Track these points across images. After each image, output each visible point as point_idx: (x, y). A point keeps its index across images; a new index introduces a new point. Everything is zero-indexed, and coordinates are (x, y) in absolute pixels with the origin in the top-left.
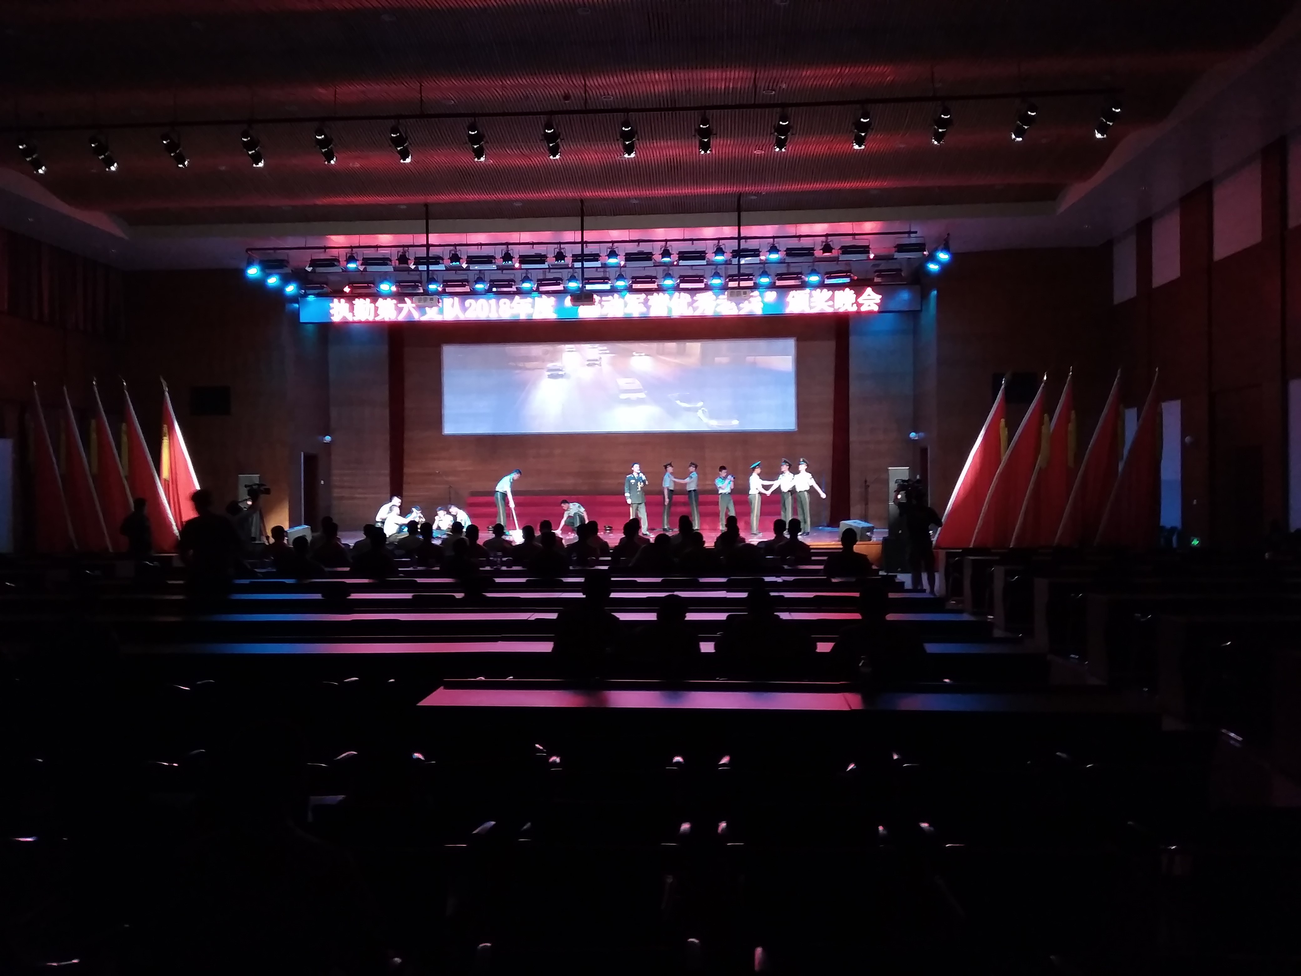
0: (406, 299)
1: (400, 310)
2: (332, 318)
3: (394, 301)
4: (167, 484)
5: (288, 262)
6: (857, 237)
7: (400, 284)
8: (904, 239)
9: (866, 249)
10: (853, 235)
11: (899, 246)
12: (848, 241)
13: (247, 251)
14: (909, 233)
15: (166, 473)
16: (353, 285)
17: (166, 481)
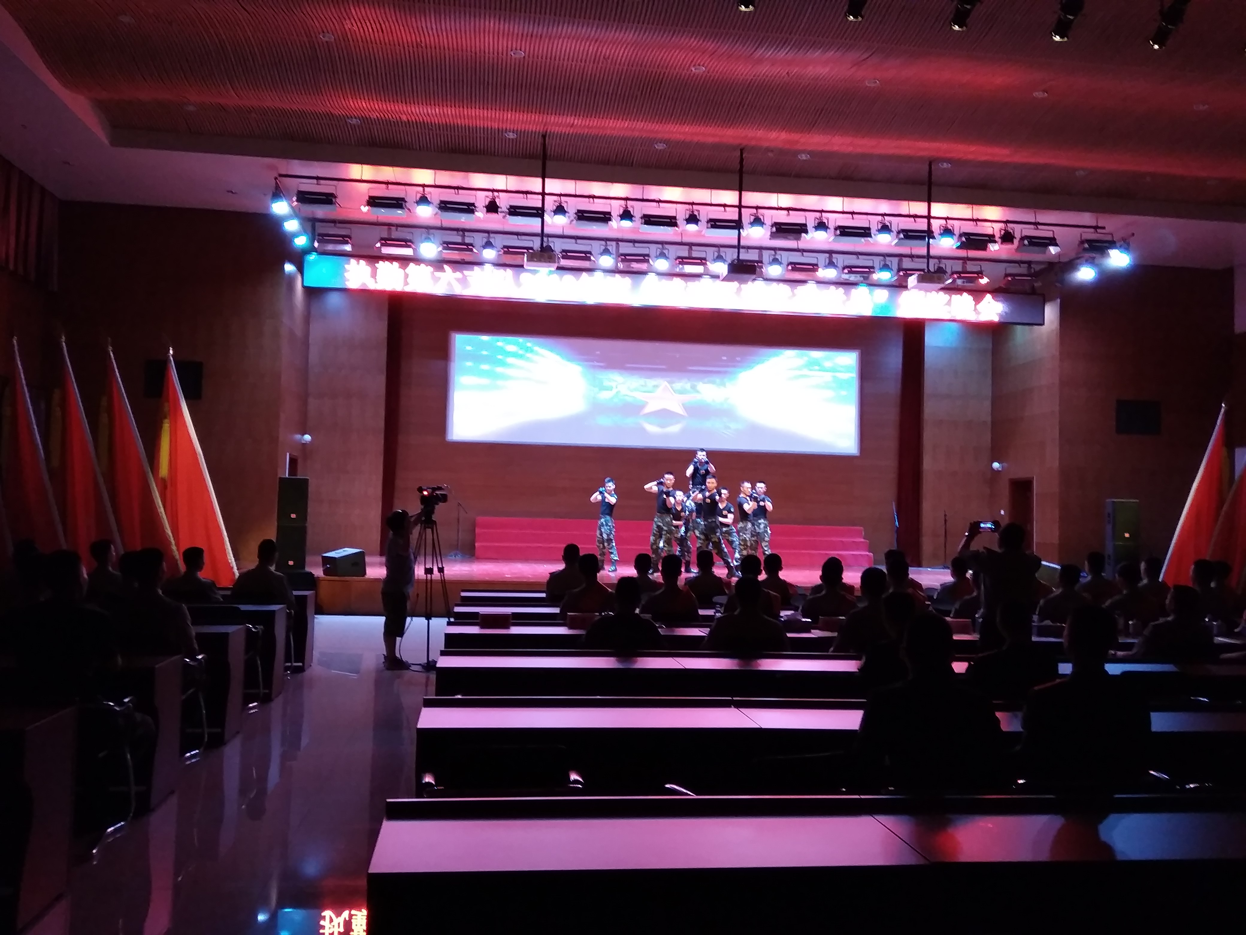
0: (446, 267)
1: (436, 280)
2: (346, 283)
3: (431, 269)
4: (163, 486)
5: (335, 197)
6: (1040, 227)
7: (447, 245)
8: (1090, 235)
9: (1053, 241)
10: (1036, 224)
11: (1088, 241)
12: (1030, 231)
13: (276, 179)
14: (1096, 228)
15: (164, 470)
16: (387, 241)
17: (163, 480)
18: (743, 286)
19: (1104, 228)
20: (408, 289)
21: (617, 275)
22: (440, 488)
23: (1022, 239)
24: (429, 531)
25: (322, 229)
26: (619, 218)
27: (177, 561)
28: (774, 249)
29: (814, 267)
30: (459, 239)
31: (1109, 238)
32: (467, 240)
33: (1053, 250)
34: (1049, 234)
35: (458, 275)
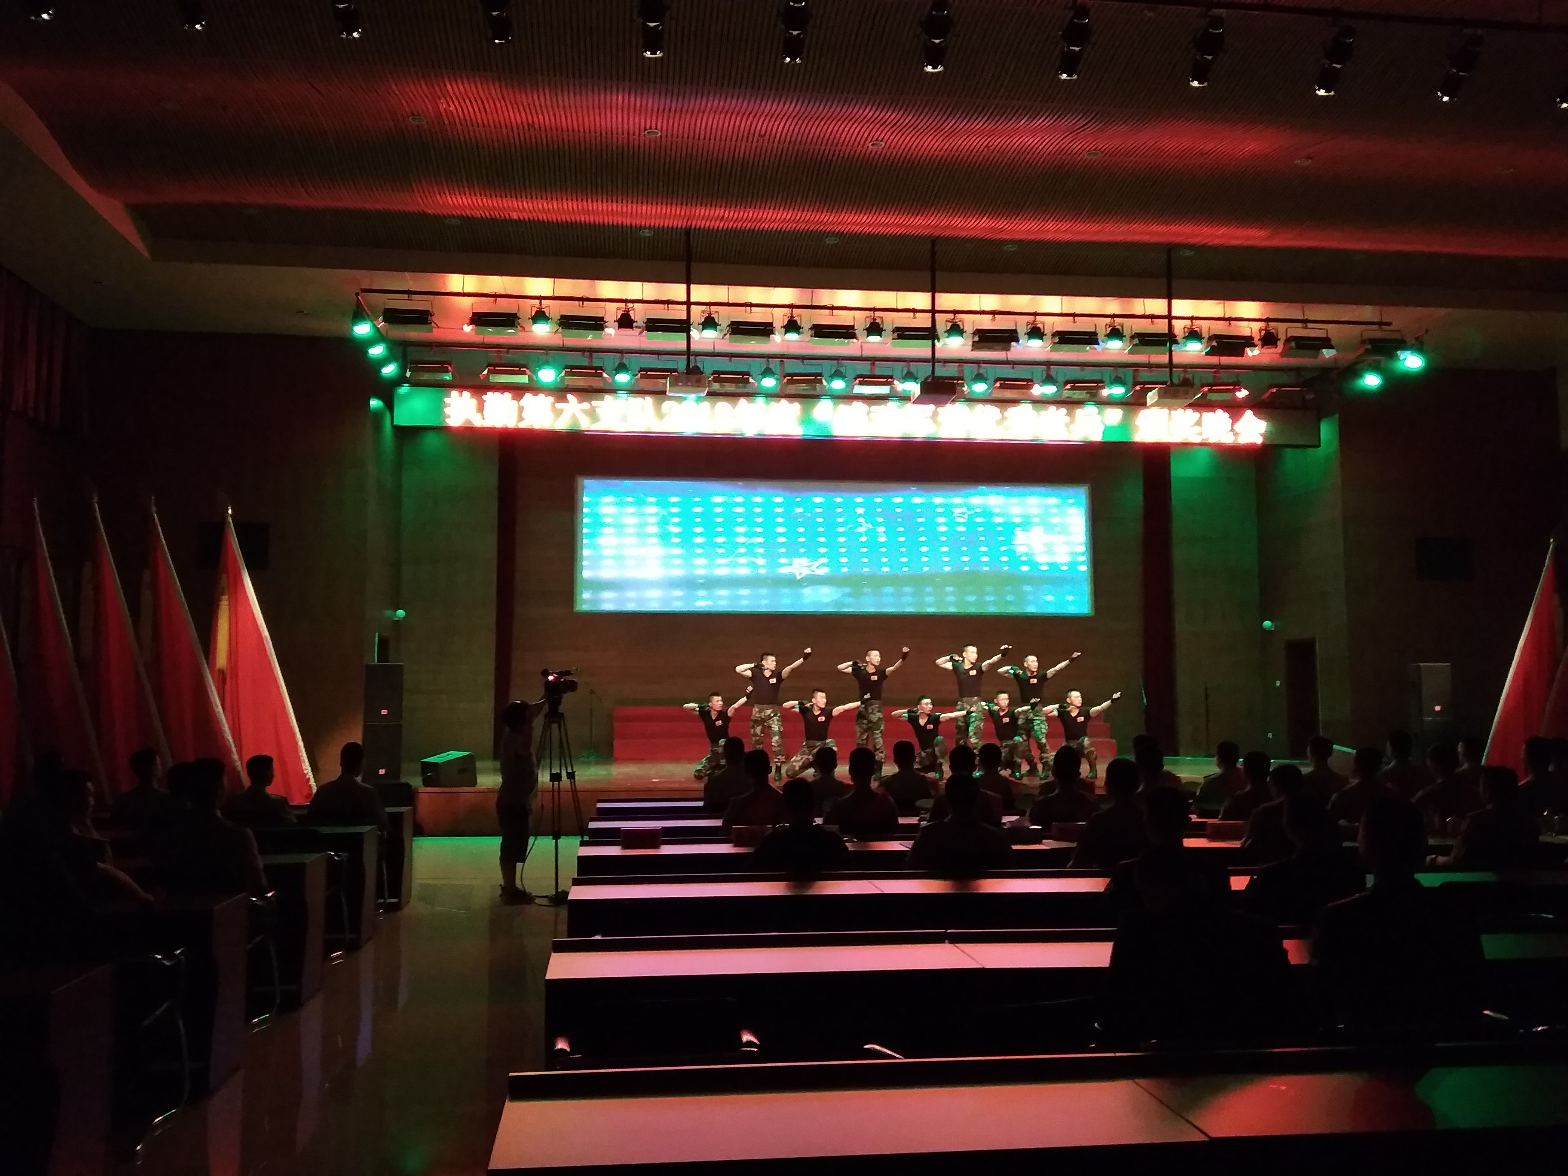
0: (570, 397)
1: (558, 413)
2: (447, 420)
3: (551, 399)
4: (222, 678)
5: (432, 315)
6: (1310, 325)
7: (571, 370)
8: (1374, 333)
9: (1326, 343)
10: (1305, 321)
11: (1372, 341)
12: (1297, 331)
13: (357, 294)
14: (1380, 324)
15: (222, 659)
16: (496, 367)
17: (221, 672)
18: (940, 409)
19: (1389, 324)
20: (522, 425)
21: (784, 401)
22: (568, 673)
23: (1288, 340)
24: (555, 726)
25: (414, 354)
26: (783, 330)
27: (239, 772)
28: (977, 362)
29: (1028, 383)
30: (585, 362)
31: (1396, 336)
32: (596, 363)
33: (1327, 353)
34: (1321, 334)
35: (586, 405)
